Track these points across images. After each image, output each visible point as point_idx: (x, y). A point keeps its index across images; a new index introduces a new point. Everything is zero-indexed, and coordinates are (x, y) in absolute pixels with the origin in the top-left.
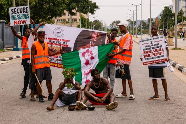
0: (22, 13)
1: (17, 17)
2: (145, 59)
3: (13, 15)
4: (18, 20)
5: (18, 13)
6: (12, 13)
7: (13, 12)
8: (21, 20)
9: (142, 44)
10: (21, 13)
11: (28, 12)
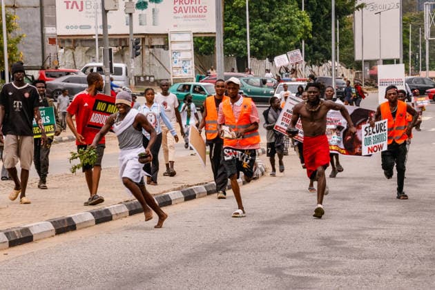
0: (379, 133)
1: (372, 141)
2: (282, 123)
3: (367, 136)
4: (373, 145)
5: (374, 133)
6: (366, 133)
7: (367, 131)
8: (377, 145)
9: (290, 103)
10: (377, 132)
11: (385, 130)
